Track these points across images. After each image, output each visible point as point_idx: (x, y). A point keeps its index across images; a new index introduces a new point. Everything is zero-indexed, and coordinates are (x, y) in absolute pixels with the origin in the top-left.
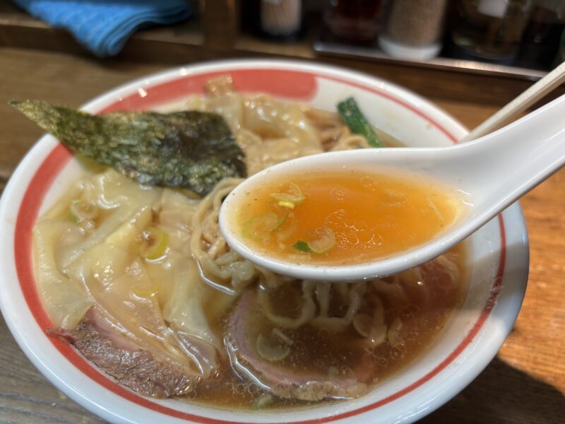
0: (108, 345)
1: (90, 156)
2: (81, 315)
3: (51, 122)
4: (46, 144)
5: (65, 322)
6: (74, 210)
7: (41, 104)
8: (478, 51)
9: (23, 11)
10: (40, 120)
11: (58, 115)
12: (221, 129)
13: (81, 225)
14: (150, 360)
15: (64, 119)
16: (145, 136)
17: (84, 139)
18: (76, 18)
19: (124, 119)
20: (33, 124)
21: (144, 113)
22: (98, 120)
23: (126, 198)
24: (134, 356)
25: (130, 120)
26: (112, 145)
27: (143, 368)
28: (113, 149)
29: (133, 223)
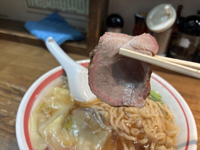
29: (62, 115)
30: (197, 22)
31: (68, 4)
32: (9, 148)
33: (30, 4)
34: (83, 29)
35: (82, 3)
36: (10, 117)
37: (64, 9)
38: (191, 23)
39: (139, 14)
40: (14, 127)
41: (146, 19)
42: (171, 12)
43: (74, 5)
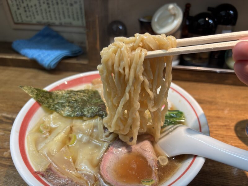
0: (56, 176)
1: (47, 107)
2: (47, 167)
3: (33, 94)
4: (32, 102)
5: (41, 169)
6: (41, 128)
7: (31, 87)
8: (194, 62)
9: (17, 53)
10: (30, 93)
11: (36, 91)
12: (97, 95)
13: (44, 134)
14: (72, 181)
15: (38, 93)
16: (68, 99)
17: (45, 100)
18: (39, 55)
19: (60, 93)
20: (27, 95)
21: (67, 91)
22: (50, 93)
23: (61, 123)
24: (66, 180)
25: (62, 93)
26: (56, 102)
27: (69, 184)
28: (56, 104)
29: (64, 132)
30: (207, 19)
31: (62, 16)
32: (6, 181)
33: (16, 20)
34: (82, 43)
35: (77, 13)
36: (4, 148)
37: (57, 22)
38: (201, 21)
39: (144, 18)
40: (10, 158)
42: (176, 12)
43: (69, 16)
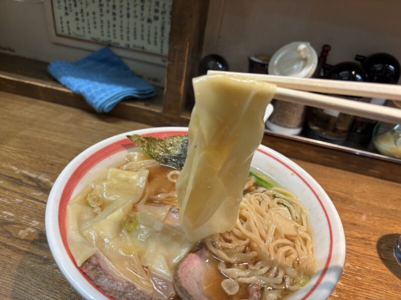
0: (109, 279)
9: (55, 81)
18: (89, 89)
23: (118, 196)
27: (130, 293)
30: (353, 73)
31: (131, 35)
32: (19, 276)
35: (156, 33)
36: (21, 224)
38: (344, 74)
41: (267, 65)
42: (309, 56)
43: (142, 37)
